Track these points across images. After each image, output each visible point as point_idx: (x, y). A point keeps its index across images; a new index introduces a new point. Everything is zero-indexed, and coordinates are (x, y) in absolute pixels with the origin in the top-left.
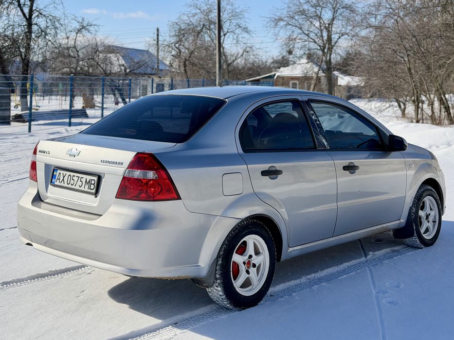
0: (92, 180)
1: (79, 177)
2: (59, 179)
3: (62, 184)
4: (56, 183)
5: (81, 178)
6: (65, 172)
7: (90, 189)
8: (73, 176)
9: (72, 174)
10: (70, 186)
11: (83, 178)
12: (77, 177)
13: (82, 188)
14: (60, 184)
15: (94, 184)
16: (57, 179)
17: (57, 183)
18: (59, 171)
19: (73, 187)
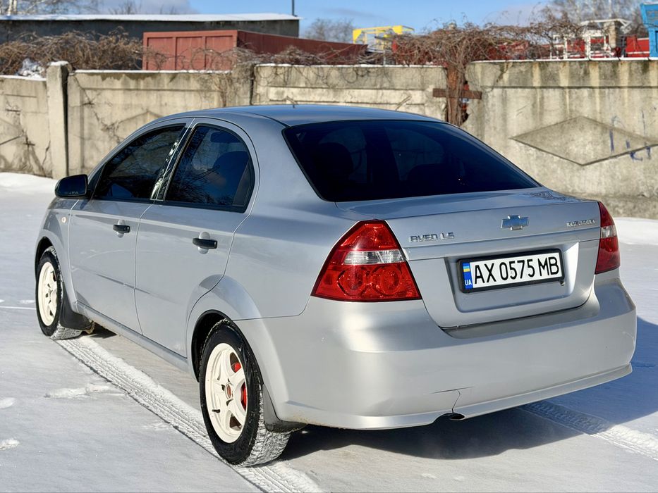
0: (550, 258)
1: (523, 261)
2: (481, 277)
3: (492, 283)
4: (475, 286)
5: (529, 261)
6: (489, 263)
7: (552, 273)
8: (511, 263)
9: (507, 261)
10: (510, 281)
11: (531, 260)
12: (519, 262)
13: (537, 277)
14: (486, 285)
15: (556, 264)
16: (477, 277)
17: (480, 284)
18: (473, 265)
19: (518, 280)
